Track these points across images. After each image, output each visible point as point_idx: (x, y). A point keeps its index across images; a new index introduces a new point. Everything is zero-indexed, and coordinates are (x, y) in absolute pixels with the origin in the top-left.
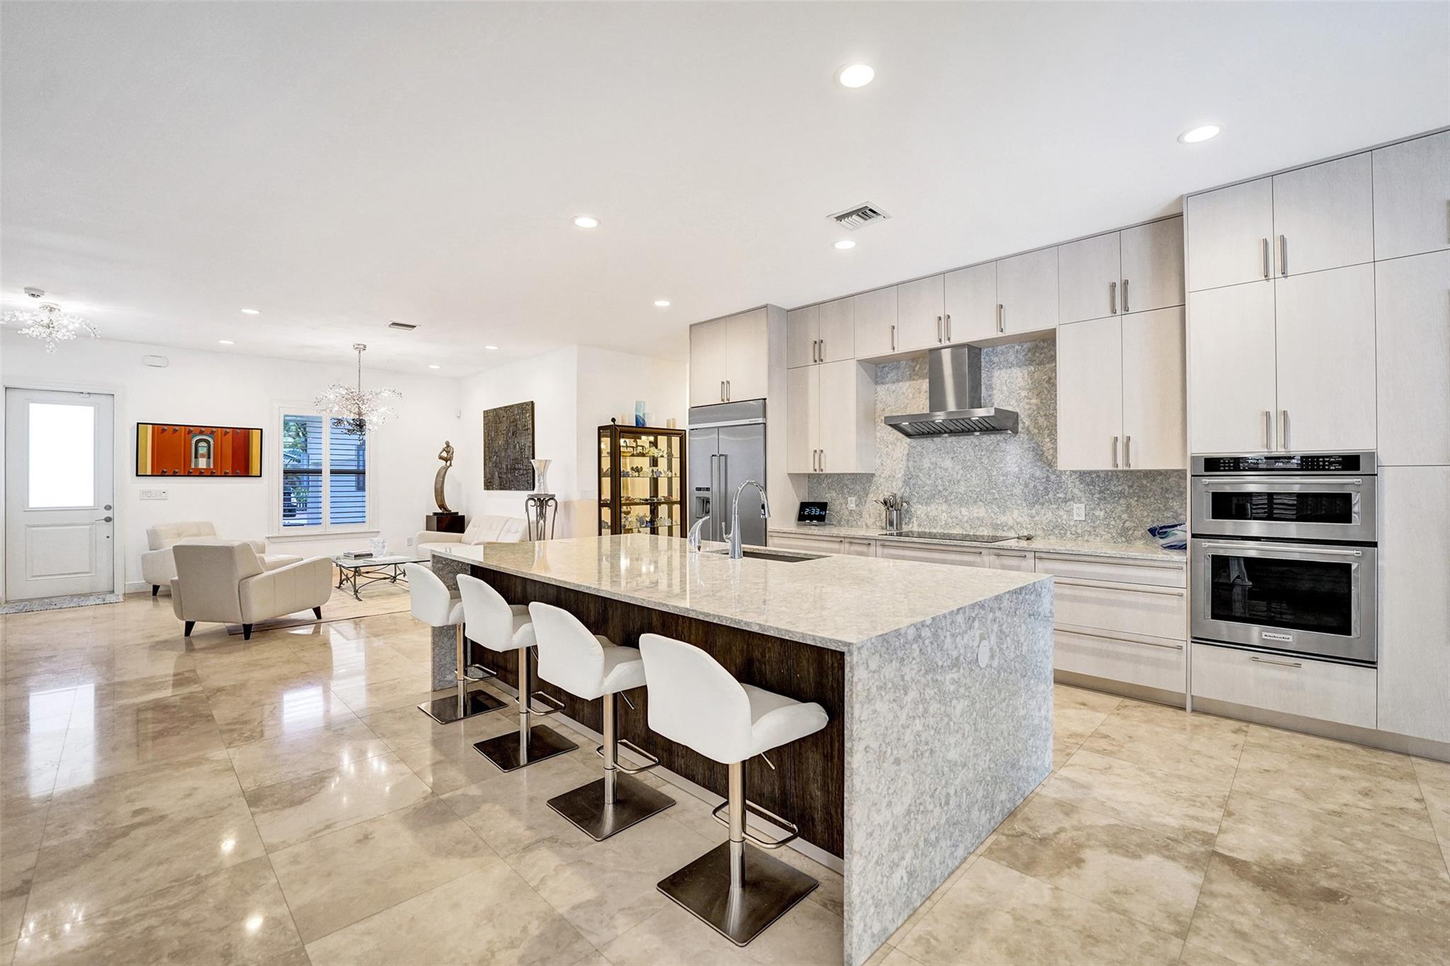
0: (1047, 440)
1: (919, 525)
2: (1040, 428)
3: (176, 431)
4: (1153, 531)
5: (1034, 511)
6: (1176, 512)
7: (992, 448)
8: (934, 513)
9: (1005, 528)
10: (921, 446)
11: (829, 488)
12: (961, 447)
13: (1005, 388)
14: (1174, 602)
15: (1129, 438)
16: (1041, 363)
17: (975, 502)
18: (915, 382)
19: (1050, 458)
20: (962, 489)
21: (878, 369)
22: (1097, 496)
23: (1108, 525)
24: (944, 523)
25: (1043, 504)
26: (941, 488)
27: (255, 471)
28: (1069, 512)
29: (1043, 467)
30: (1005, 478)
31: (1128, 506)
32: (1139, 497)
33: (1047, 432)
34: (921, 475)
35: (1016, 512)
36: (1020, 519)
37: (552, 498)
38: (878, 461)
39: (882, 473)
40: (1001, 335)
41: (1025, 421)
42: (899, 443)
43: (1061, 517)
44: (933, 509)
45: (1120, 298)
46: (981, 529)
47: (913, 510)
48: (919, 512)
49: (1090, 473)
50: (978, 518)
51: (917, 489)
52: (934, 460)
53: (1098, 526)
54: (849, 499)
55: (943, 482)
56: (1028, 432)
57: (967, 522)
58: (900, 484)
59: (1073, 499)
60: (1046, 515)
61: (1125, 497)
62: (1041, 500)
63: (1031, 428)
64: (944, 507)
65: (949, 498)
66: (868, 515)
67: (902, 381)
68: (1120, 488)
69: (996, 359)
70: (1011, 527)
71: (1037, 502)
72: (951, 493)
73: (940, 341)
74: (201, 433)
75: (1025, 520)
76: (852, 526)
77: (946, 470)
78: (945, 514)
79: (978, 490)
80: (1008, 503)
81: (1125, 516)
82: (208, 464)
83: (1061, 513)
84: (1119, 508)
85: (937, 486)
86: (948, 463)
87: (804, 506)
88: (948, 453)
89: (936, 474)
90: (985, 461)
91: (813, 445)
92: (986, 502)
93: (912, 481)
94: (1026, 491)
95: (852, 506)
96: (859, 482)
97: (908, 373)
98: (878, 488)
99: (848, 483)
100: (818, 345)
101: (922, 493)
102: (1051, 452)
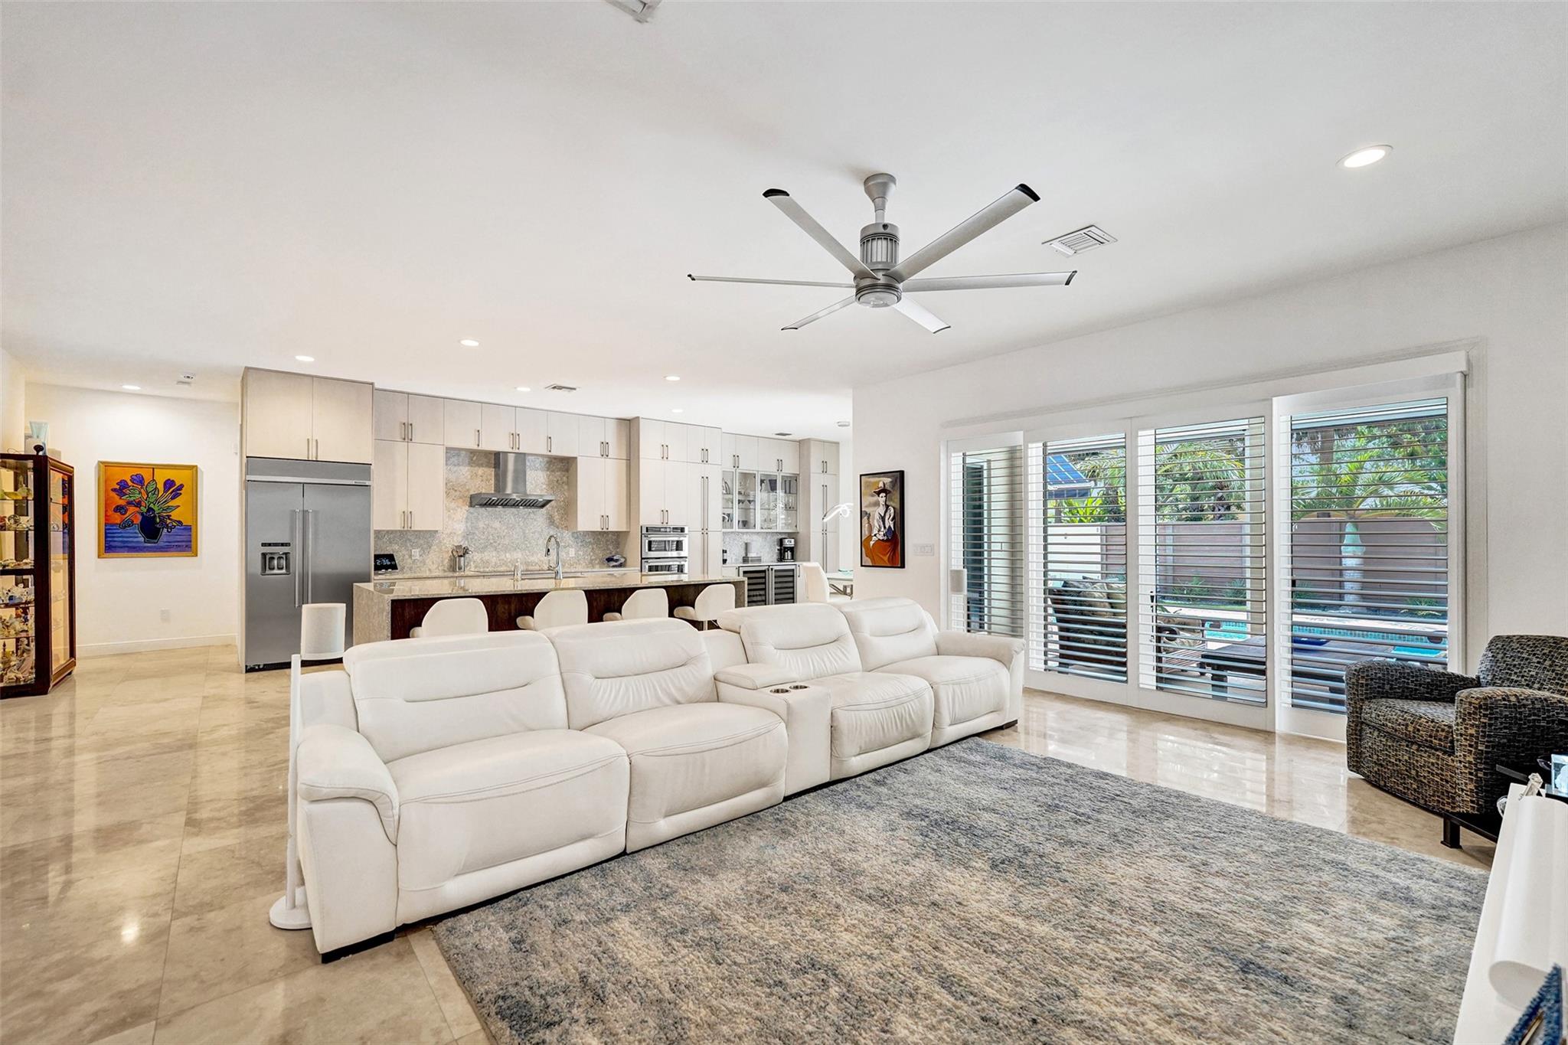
0: (556, 514)
1: (476, 567)
4: (609, 560)
7: (525, 516)
8: (487, 558)
9: (533, 564)
10: (477, 513)
11: (390, 543)
12: (506, 515)
13: (533, 481)
15: (607, 516)
16: (553, 470)
17: (515, 549)
18: (472, 468)
19: (557, 524)
20: (507, 542)
21: (452, 452)
23: (584, 558)
24: (495, 564)
26: (492, 541)
28: (567, 553)
29: (554, 529)
32: (597, 544)
34: (477, 532)
35: (539, 554)
36: (542, 558)
40: (549, 453)
42: (459, 510)
44: (486, 556)
45: (605, 449)
47: (470, 557)
48: (475, 558)
49: (591, 532)
51: (475, 541)
52: (487, 522)
53: (580, 560)
54: (414, 550)
55: (493, 537)
57: (510, 562)
58: (463, 538)
59: (568, 546)
61: (591, 544)
64: (494, 553)
65: (498, 547)
66: (431, 563)
67: (461, 465)
68: (590, 540)
70: (537, 563)
72: (499, 544)
73: (512, 448)
76: (415, 572)
77: (496, 529)
81: (592, 554)
85: (489, 540)
86: (497, 524)
89: (488, 532)
90: (521, 524)
91: (401, 507)
93: (472, 536)
95: (416, 556)
96: (426, 537)
98: (442, 541)
99: (412, 538)
100: (407, 427)
101: (478, 544)
102: (558, 521)
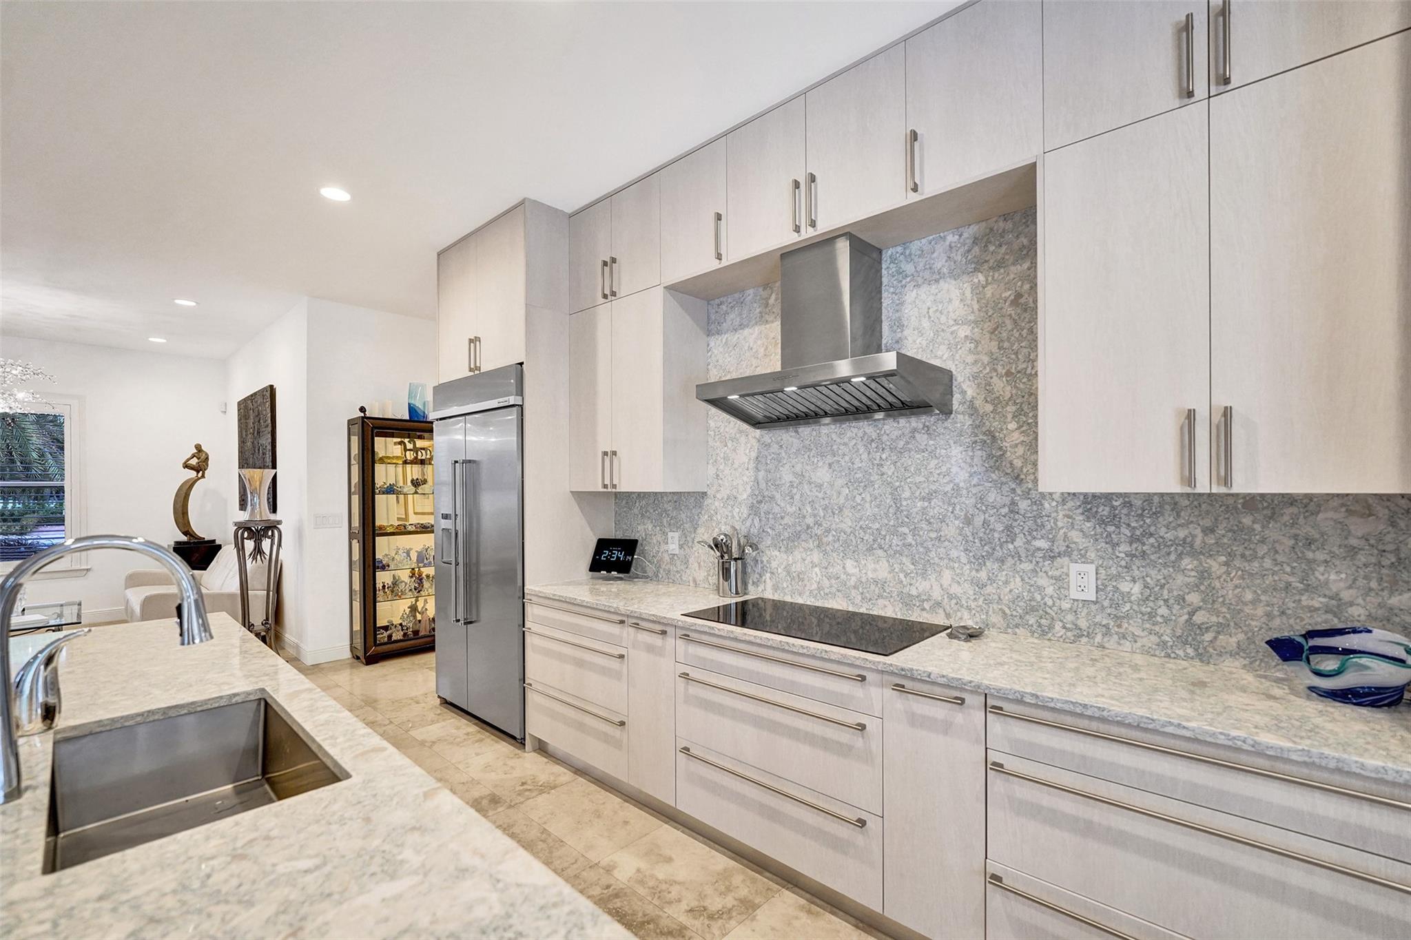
0: (1012, 426)
1: (776, 588)
2: (996, 402)
4: (1286, 649)
5: (983, 575)
6: (1336, 597)
7: (901, 444)
8: (800, 567)
9: (926, 605)
10: (778, 443)
11: (642, 515)
12: (845, 444)
13: (926, 324)
15: (1227, 413)
16: (1000, 264)
17: (871, 549)
18: (768, 326)
19: (1018, 463)
20: (847, 525)
21: (711, 309)
22: (1124, 547)
23: (1152, 615)
24: (815, 586)
25: (1002, 561)
26: (810, 521)
28: (1061, 581)
29: (1002, 483)
30: (926, 504)
31: (1204, 574)
32: (1231, 555)
33: (1011, 408)
34: (778, 496)
35: (947, 574)
36: (956, 589)
38: (711, 471)
39: (718, 491)
40: (914, 198)
41: (966, 388)
42: (743, 439)
43: (1040, 589)
44: (797, 560)
45: (1203, 55)
46: (881, 602)
47: (765, 559)
48: (774, 564)
49: (1108, 497)
50: (876, 582)
51: (772, 522)
52: (798, 468)
53: (1127, 616)
54: (670, 534)
55: (814, 509)
56: (973, 409)
57: (855, 587)
58: (745, 511)
59: (1068, 553)
60: (1010, 585)
61: (1194, 554)
62: (999, 553)
63: (977, 403)
64: (816, 556)
65: (825, 540)
66: (696, 564)
67: (747, 326)
68: (1182, 533)
69: (909, 268)
70: (939, 604)
71: (990, 555)
72: (828, 531)
73: (797, 229)
75: (964, 590)
76: (674, 582)
77: (820, 486)
78: (817, 569)
79: (877, 526)
80: (933, 554)
81: (1194, 598)
83: (1042, 580)
84: (1180, 579)
85: (804, 517)
86: (822, 474)
87: (603, 545)
88: (822, 455)
89: (802, 495)
90: (889, 469)
91: (601, 442)
92: (891, 552)
93: (764, 507)
94: (967, 531)
95: (673, 547)
96: (684, 506)
97: (758, 310)
98: (711, 517)
99: (669, 507)
100: (609, 267)
101: (779, 528)
102: (1020, 450)
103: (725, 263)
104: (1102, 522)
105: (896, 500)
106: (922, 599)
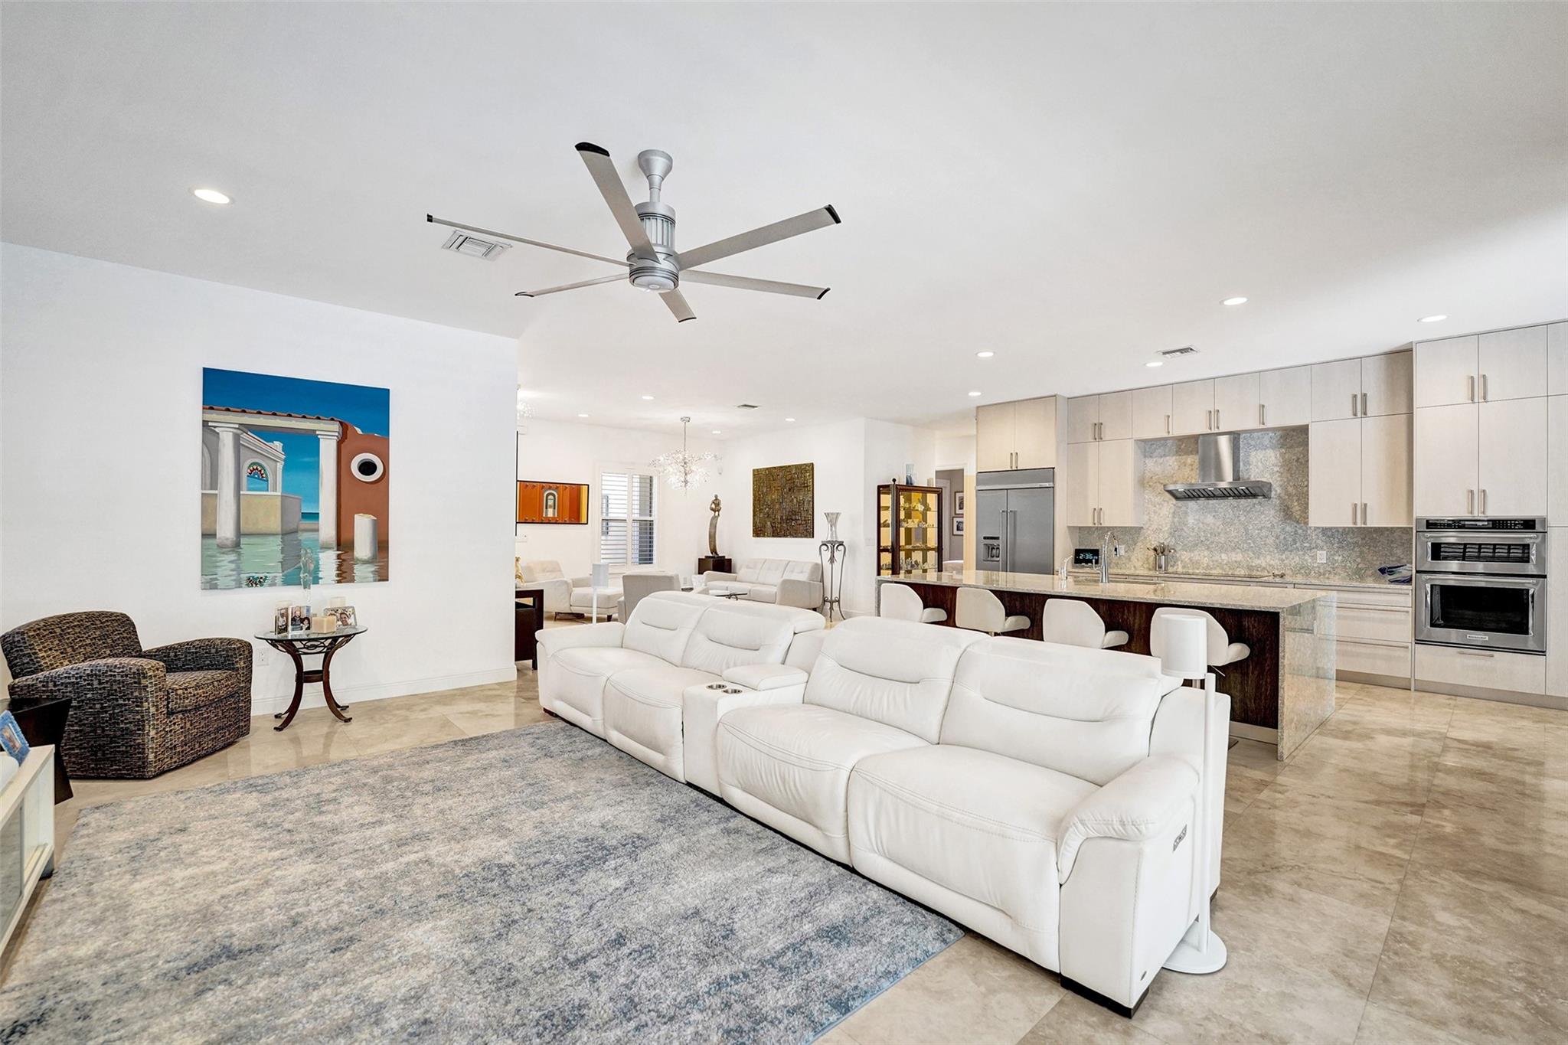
0: (1298, 504)
1: (1184, 567)
2: (1289, 495)
3: (534, 486)
4: (1382, 571)
5: (1284, 557)
7: (1248, 509)
8: (1197, 558)
9: (1261, 569)
11: (1099, 539)
13: (1260, 464)
14: (1402, 616)
15: (1366, 505)
16: (1292, 447)
17: (1234, 549)
18: (1180, 457)
19: (1300, 517)
21: (1148, 447)
22: (1336, 545)
23: (1345, 566)
25: (1291, 551)
26: (1203, 539)
27: (584, 521)
28: (1314, 557)
29: (1293, 525)
31: (1361, 552)
32: (1370, 546)
33: (1295, 498)
34: (1185, 529)
35: (1269, 557)
36: (1272, 562)
37: (841, 544)
38: (1146, 517)
39: (1150, 527)
40: (1260, 426)
41: (1277, 489)
42: (1166, 504)
43: (1306, 560)
44: (1196, 555)
45: (1360, 406)
46: (1239, 569)
47: (1179, 555)
48: (1183, 557)
49: (1331, 529)
50: (1236, 562)
51: (1182, 539)
53: (1337, 567)
54: (1119, 546)
55: (1205, 534)
56: (1280, 497)
57: (1225, 565)
58: (1167, 536)
59: (1316, 547)
60: (1295, 559)
61: (1359, 546)
62: (1290, 548)
63: (1281, 495)
64: (1206, 553)
65: (1211, 546)
66: (1136, 559)
67: (1168, 456)
68: (1355, 540)
69: (1253, 443)
70: (1264, 568)
71: (1286, 549)
72: (1213, 543)
73: (1211, 429)
74: (550, 488)
75: (1277, 563)
76: (1121, 568)
77: (1208, 525)
78: (1206, 558)
79: (1237, 540)
80: (1262, 550)
81: (1359, 560)
82: (554, 514)
83: (1307, 557)
84: (1354, 555)
85: (1200, 537)
86: (1210, 520)
87: (1078, 552)
88: (1210, 512)
89: (1198, 528)
90: (1242, 518)
91: (1092, 504)
92: (1243, 550)
93: (1177, 533)
94: (1277, 541)
95: (1121, 552)
96: (1130, 534)
98: (1145, 538)
99: (1119, 534)
100: (1098, 427)
101: (1186, 542)
102: (1299, 513)
103: (1171, 435)
104: (1329, 537)
105: (1246, 530)
106: (1257, 567)
